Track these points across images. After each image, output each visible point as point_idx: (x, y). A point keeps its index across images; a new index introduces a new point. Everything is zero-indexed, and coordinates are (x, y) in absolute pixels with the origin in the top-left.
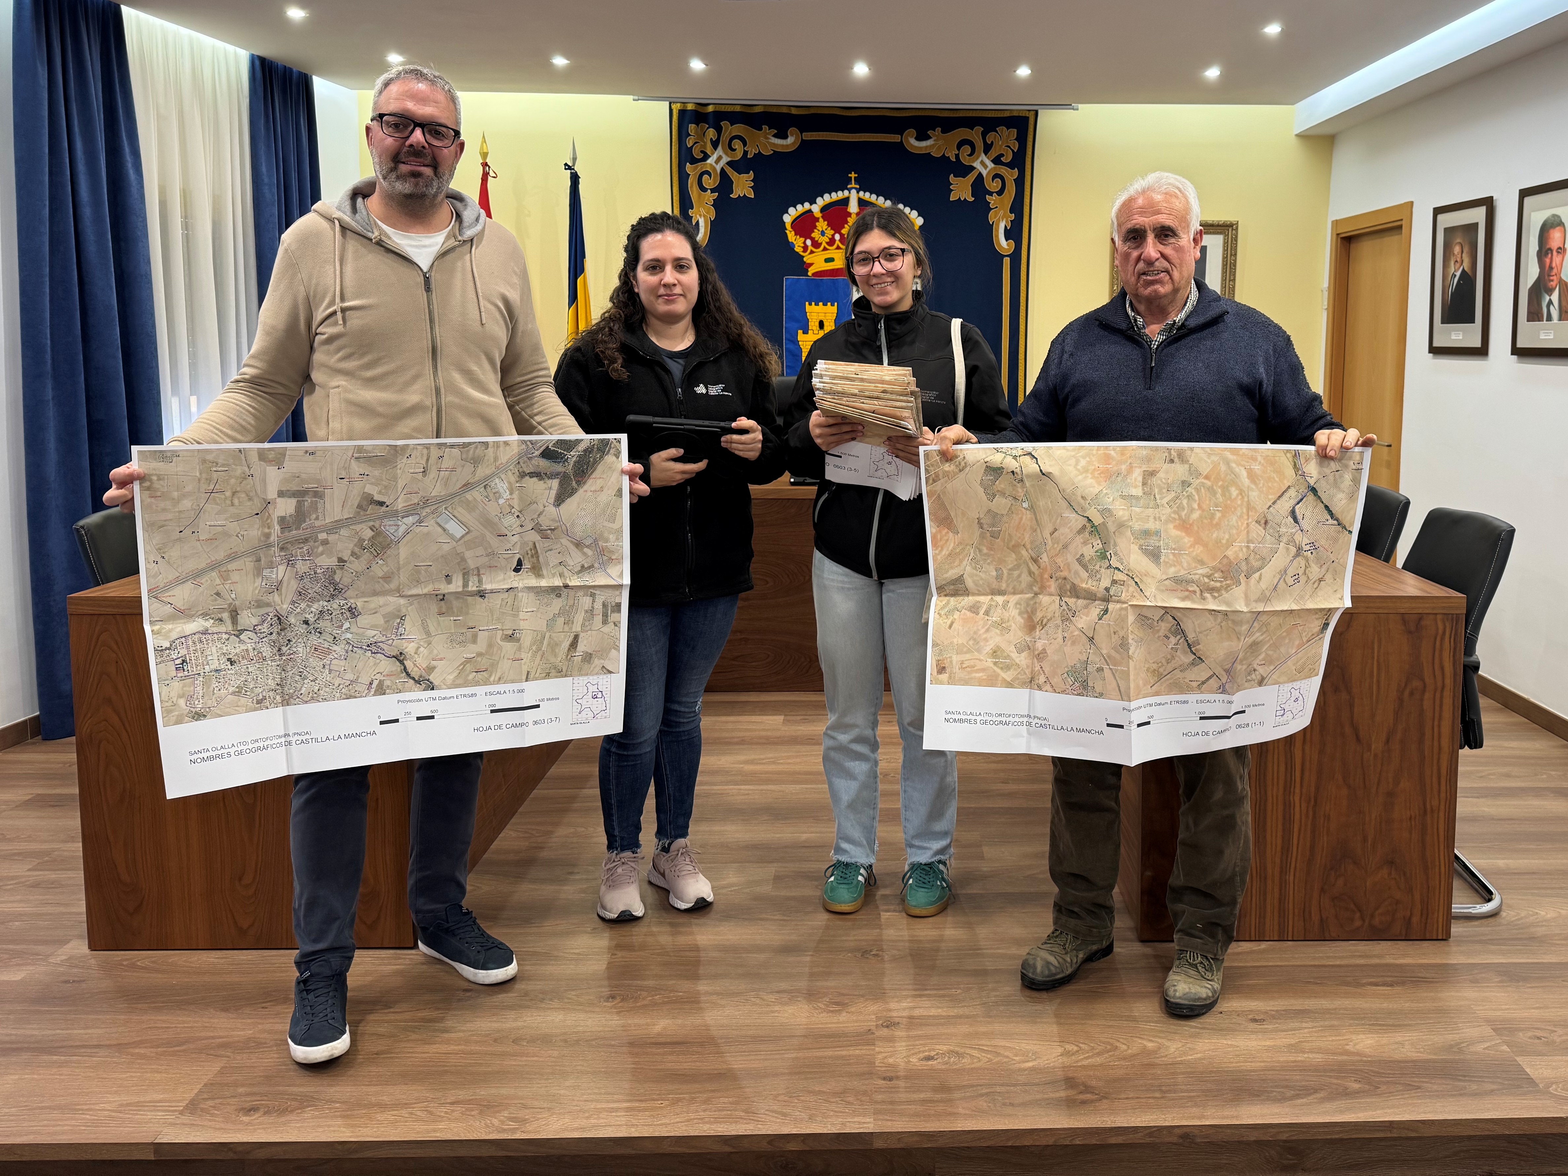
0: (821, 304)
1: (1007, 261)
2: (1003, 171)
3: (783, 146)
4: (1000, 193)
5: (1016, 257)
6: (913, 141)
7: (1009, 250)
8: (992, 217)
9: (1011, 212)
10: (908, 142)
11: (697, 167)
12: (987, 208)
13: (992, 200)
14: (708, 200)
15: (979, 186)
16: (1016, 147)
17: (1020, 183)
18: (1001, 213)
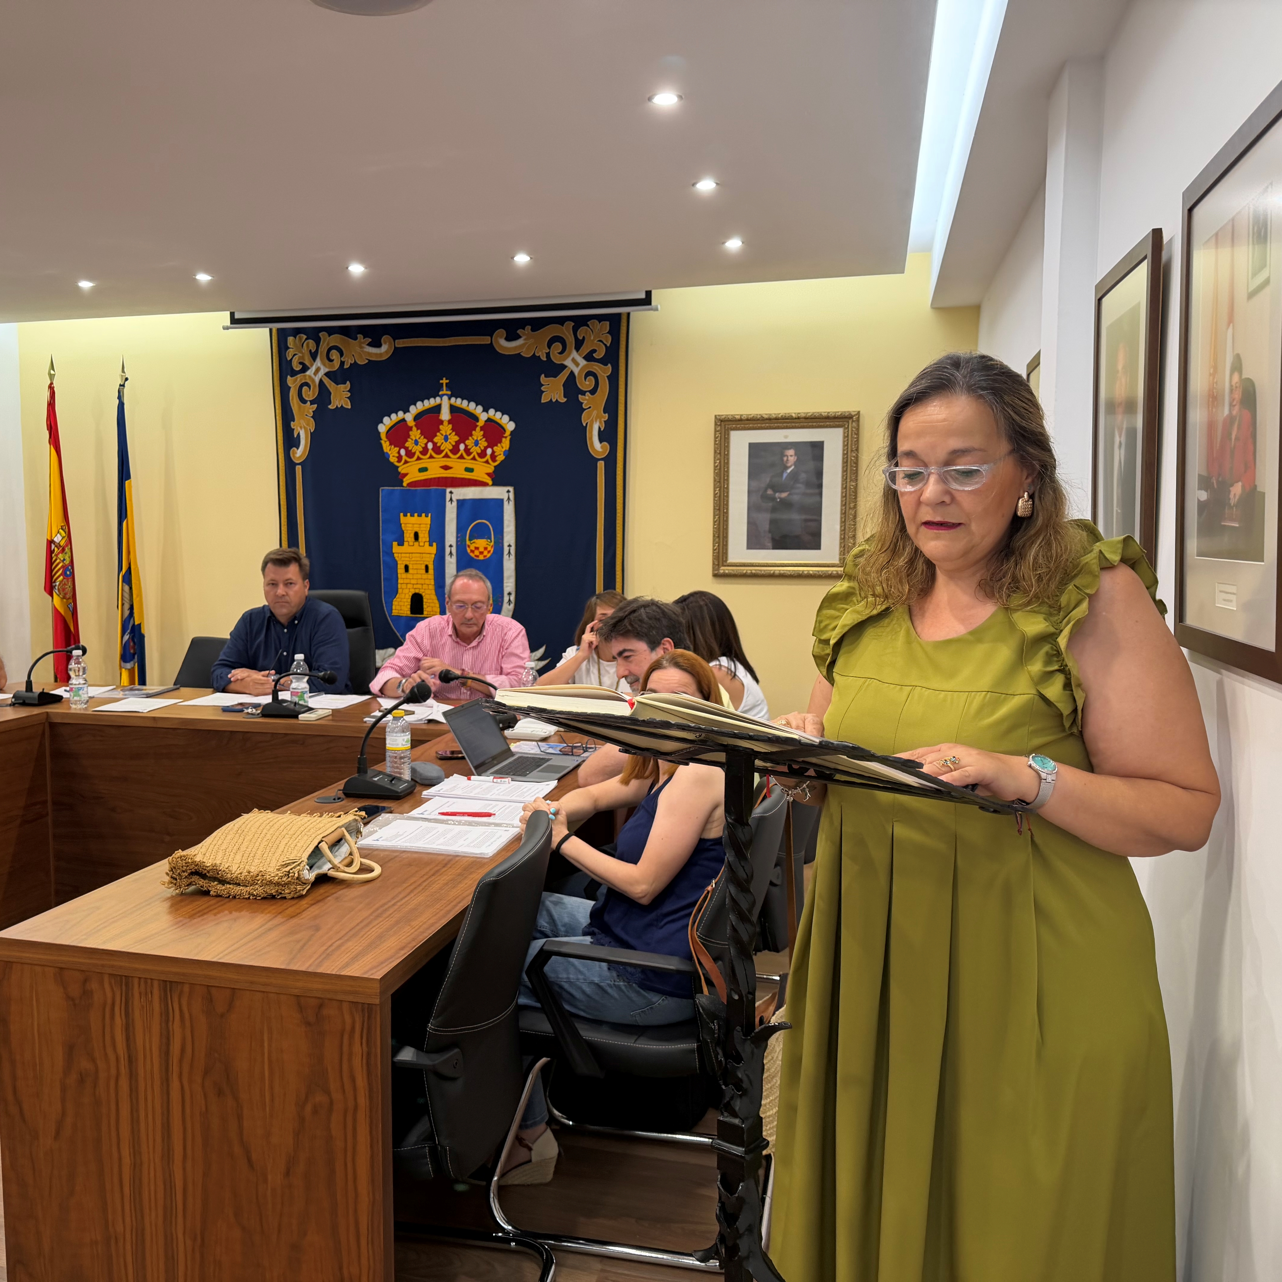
0: (416, 515)
1: (601, 465)
2: (597, 368)
3: (376, 354)
4: (593, 392)
5: (610, 460)
6: (503, 342)
7: (603, 453)
8: (585, 419)
9: (605, 412)
10: (498, 343)
11: (297, 378)
12: (580, 409)
13: (585, 400)
14: (308, 412)
15: (571, 387)
16: (608, 341)
17: (613, 379)
18: (595, 413)
